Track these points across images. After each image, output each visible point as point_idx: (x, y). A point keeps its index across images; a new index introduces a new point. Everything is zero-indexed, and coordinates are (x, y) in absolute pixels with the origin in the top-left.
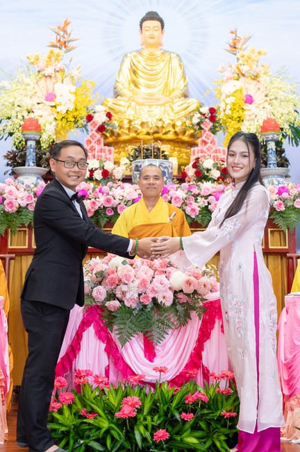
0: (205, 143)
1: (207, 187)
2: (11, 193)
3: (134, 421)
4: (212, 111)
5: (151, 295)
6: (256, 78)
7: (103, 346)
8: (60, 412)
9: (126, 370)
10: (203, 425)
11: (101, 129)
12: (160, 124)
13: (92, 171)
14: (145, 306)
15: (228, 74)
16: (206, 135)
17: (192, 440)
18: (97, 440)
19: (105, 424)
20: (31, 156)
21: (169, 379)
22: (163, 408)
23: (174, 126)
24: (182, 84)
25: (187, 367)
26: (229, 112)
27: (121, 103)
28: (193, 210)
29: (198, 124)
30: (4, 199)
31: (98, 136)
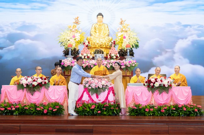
0: (113, 49)
1: (112, 61)
2: (66, 62)
3: (94, 109)
4: (114, 42)
5: (98, 86)
6: (126, 31)
7: (88, 96)
8: (80, 108)
9: (93, 100)
10: (107, 110)
11: (87, 46)
12: (102, 44)
13: (85, 56)
14: (96, 88)
15: (119, 31)
16: (113, 47)
17: (105, 113)
18: (87, 113)
19: (88, 110)
20: (70, 53)
21: (101, 102)
22: (100, 107)
23: (105, 44)
24: (108, 32)
25: (105, 100)
26: (119, 41)
27: (92, 38)
28: (109, 66)
29: (111, 45)
30: (64, 64)
31: (86, 48)
